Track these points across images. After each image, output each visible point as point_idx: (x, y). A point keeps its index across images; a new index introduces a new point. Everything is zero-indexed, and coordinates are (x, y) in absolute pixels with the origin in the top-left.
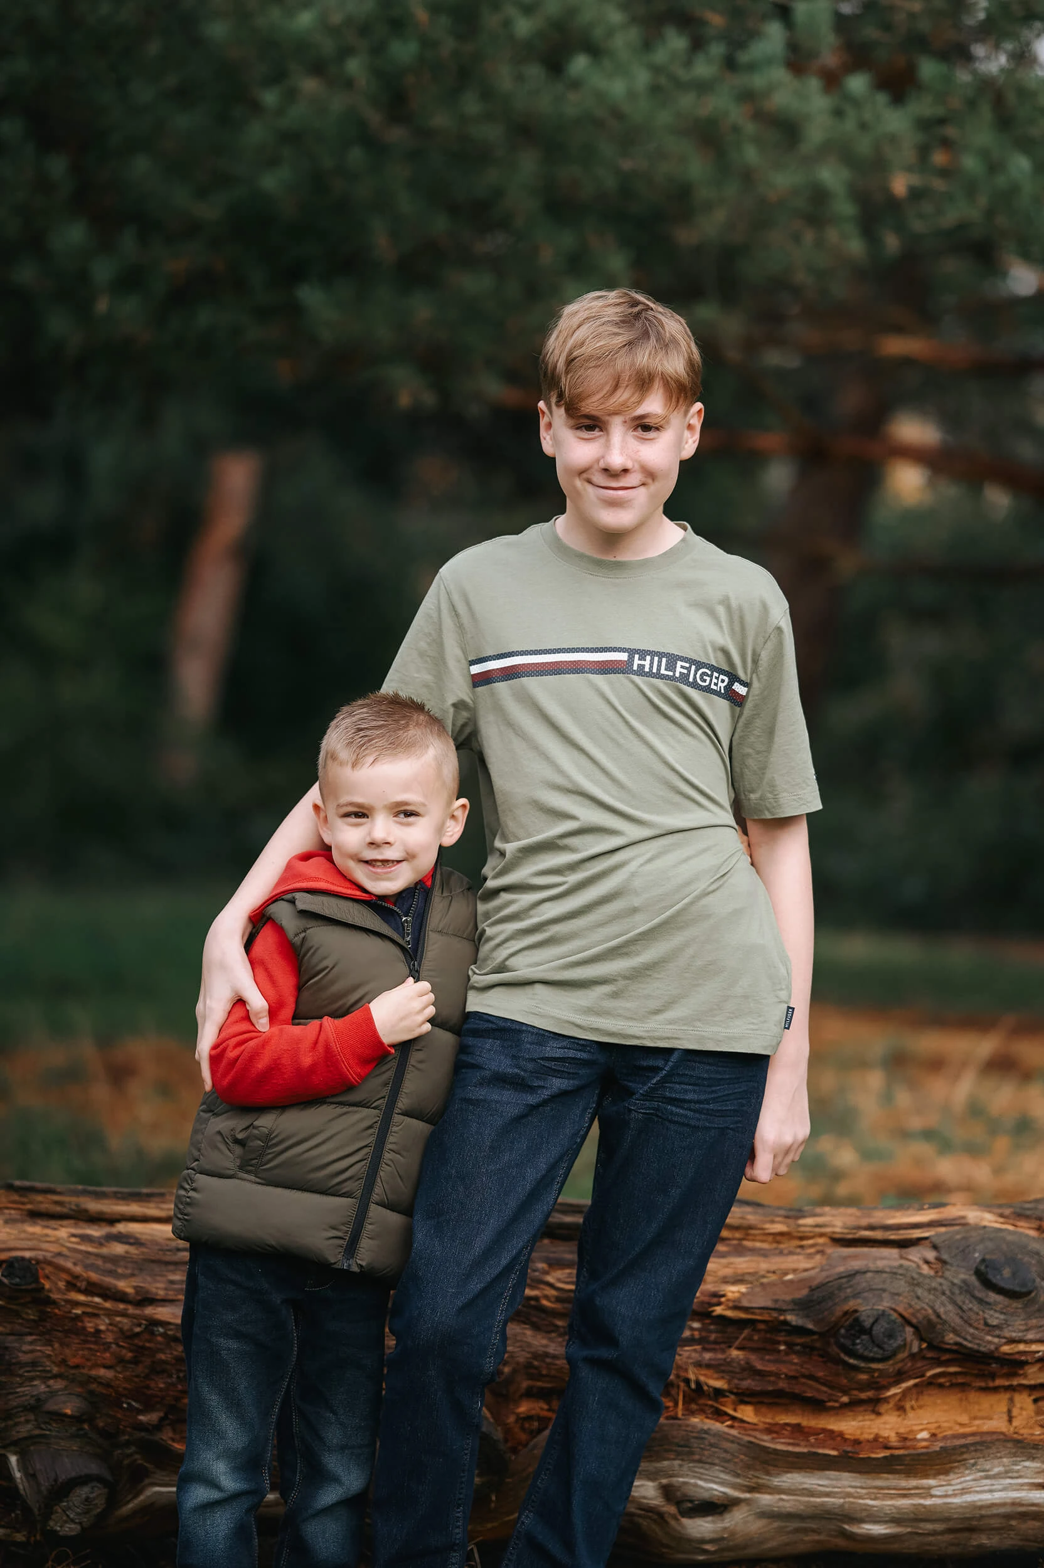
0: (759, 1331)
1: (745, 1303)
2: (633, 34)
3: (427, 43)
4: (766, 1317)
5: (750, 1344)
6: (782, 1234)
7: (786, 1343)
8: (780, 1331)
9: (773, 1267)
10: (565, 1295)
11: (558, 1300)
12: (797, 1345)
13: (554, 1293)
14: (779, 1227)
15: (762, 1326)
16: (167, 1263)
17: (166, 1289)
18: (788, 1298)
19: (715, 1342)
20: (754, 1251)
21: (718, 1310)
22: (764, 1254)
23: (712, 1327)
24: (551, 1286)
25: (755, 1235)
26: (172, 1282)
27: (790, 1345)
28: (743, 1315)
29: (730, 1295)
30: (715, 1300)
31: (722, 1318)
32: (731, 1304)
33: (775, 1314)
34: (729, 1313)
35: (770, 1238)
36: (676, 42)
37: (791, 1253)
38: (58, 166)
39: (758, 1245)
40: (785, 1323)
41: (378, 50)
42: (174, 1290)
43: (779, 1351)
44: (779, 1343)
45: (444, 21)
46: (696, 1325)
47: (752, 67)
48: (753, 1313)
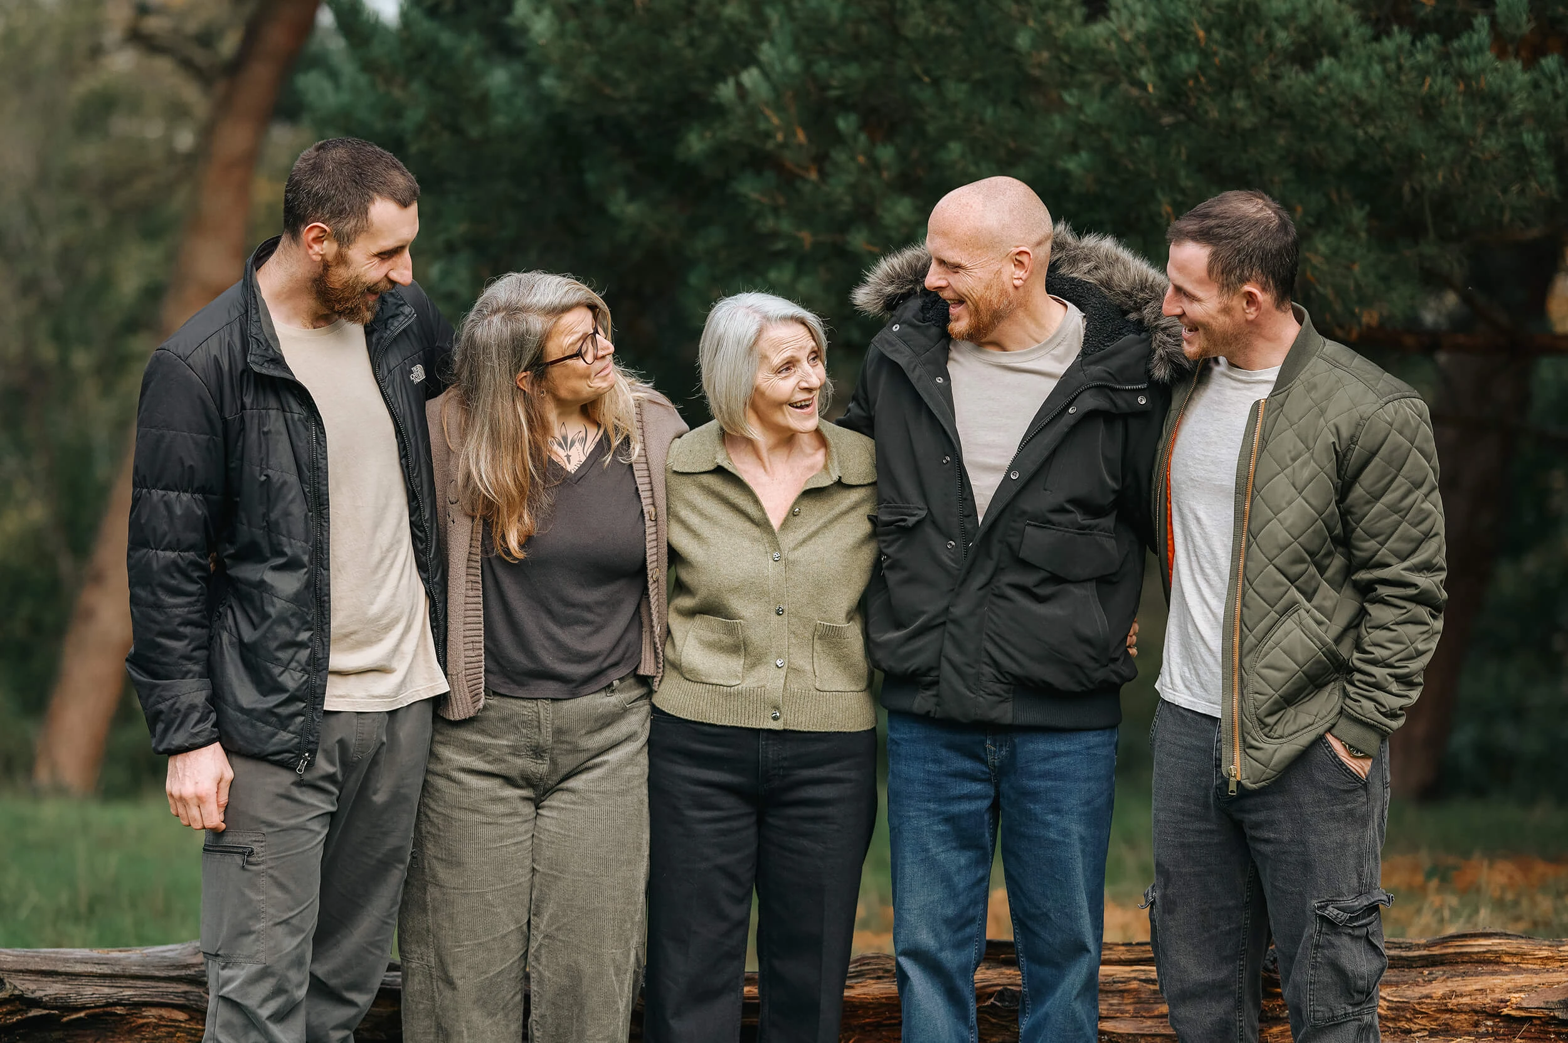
0: (1535, 1025)
1: (1525, 1005)
2: (1367, 31)
3: (1205, 54)
4: (1540, 1015)
5: (1529, 1035)
6: (1547, 958)
7: (1554, 1033)
8: (1551, 1024)
9: (1544, 981)
10: (1394, 1005)
11: (1389, 1008)
12: (1563, 1034)
13: (1386, 1004)
14: (1545, 953)
15: (1538, 1022)
16: (1107, 992)
17: (1108, 1010)
18: (1555, 1000)
19: (1504, 1034)
20: (1526, 970)
21: (1506, 1011)
22: (1536, 972)
23: (1501, 1024)
24: (1384, 999)
25: (1527, 960)
26: (1111, 1005)
27: (1558, 1034)
28: (1523, 1014)
29: (1514, 1000)
30: (1502, 1004)
31: (1508, 1016)
32: (1514, 1006)
33: (1546, 1012)
34: (1513, 1013)
35: (1539, 962)
36: (1400, 37)
37: (1554, 971)
38: (886, 154)
39: (1530, 966)
40: (1554, 1018)
41: (1163, 59)
42: (1114, 1010)
43: (1551, 1039)
44: (1550, 1033)
45: (1216, 35)
46: (1489, 1023)
47: (1463, 54)
48: (1531, 1012)
